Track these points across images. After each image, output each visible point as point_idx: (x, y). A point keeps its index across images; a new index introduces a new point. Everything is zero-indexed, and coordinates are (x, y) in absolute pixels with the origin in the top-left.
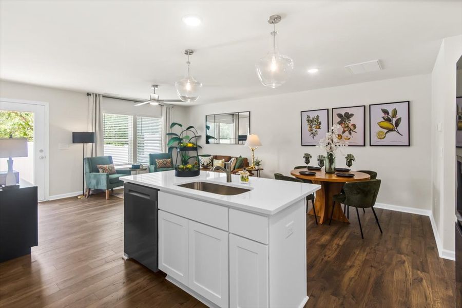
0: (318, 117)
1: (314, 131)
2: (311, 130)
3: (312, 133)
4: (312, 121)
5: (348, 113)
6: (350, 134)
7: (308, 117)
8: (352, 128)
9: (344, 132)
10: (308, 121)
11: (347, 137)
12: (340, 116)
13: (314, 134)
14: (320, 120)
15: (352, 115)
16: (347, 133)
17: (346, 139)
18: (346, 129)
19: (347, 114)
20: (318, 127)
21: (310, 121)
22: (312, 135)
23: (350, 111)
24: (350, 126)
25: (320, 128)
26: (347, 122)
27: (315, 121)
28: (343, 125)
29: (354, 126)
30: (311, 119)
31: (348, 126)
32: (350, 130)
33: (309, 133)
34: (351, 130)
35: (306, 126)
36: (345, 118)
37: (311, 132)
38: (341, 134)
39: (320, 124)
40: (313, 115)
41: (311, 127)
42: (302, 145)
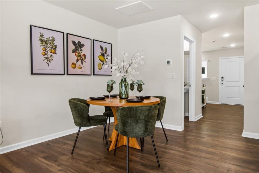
0: (53, 40)
1: (49, 56)
2: (46, 54)
3: (47, 58)
4: (46, 42)
5: (80, 42)
6: (82, 63)
7: (42, 36)
8: (83, 57)
9: (77, 60)
10: (41, 41)
11: (80, 66)
12: (74, 43)
13: (48, 60)
14: (56, 43)
15: (83, 45)
16: (80, 62)
17: (79, 68)
18: (79, 58)
19: (79, 42)
20: (53, 51)
21: (44, 42)
22: (46, 61)
23: (83, 41)
24: (82, 56)
25: (56, 53)
26: (80, 51)
27: (50, 44)
28: (77, 54)
29: (84, 55)
30: (46, 39)
31: (80, 56)
33: (43, 57)
34: (82, 59)
35: (38, 48)
36: (79, 46)
37: (45, 56)
38: (75, 62)
39: (56, 48)
40: (47, 35)
42: (32, 73)
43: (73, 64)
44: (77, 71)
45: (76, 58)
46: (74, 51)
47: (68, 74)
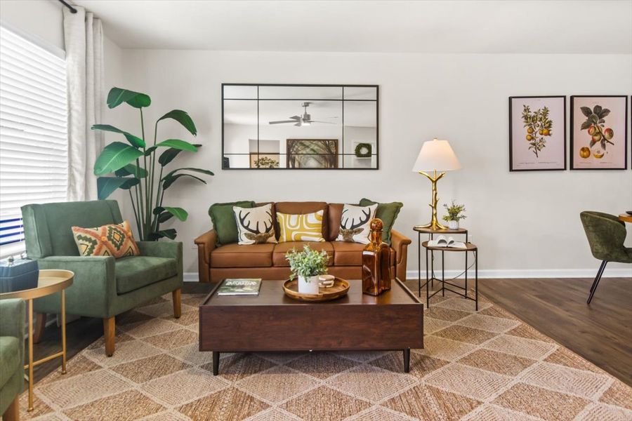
0: (546, 112)
1: (538, 140)
2: (532, 138)
3: (534, 144)
4: (534, 119)
5: (601, 107)
6: (604, 146)
7: (527, 110)
8: (607, 135)
9: (593, 142)
10: (526, 117)
11: (599, 152)
12: (586, 111)
13: (537, 147)
14: (550, 117)
15: (607, 111)
16: (598, 144)
17: (596, 157)
18: (597, 138)
19: (598, 108)
20: (545, 131)
21: (530, 119)
22: (533, 149)
23: (604, 103)
24: (603, 133)
25: (550, 135)
26: (599, 125)
27: (541, 120)
28: (592, 130)
29: (610, 131)
30: (532, 114)
31: (600, 133)
32: (603, 138)
33: (528, 144)
34: (605, 139)
35: (521, 129)
36: (596, 115)
37: (532, 141)
38: (588, 145)
39: (550, 126)
40: (535, 107)
41: (532, 131)
42: (511, 170)
43: (583, 149)
44: (593, 162)
45: (590, 138)
46: (585, 126)
47: (572, 168)
